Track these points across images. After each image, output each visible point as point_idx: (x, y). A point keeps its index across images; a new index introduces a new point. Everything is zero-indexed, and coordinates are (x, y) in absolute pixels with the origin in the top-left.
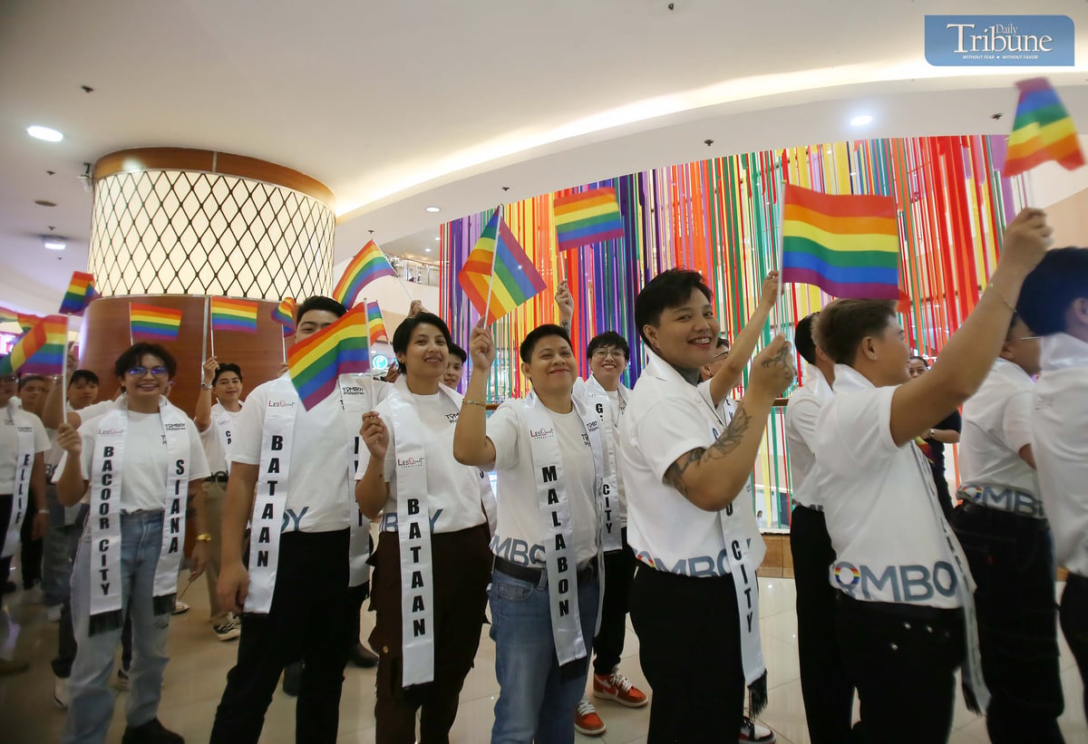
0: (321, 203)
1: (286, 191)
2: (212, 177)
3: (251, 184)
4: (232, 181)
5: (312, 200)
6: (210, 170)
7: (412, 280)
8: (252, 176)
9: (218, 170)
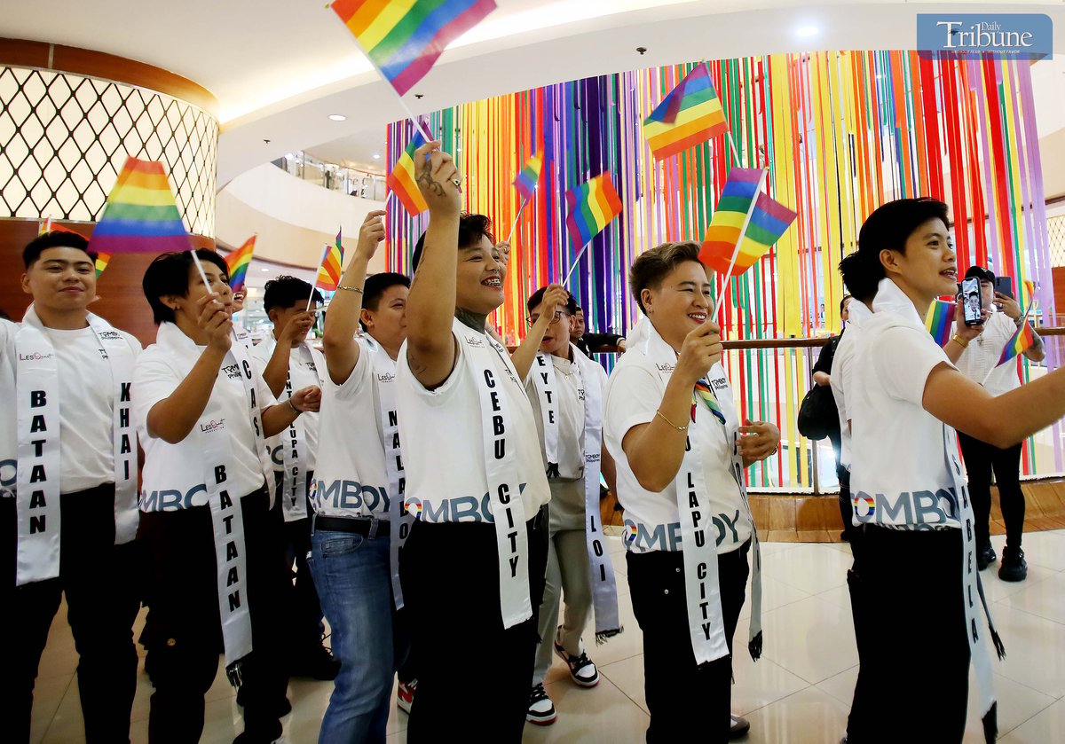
0: (196, 108)
1: (147, 93)
2: (48, 75)
3: (101, 85)
4: (74, 80)
5: (183, 105)
6: (45, 66)
7: (354, 194)
8: (101, 75)
9: (56, 67)
